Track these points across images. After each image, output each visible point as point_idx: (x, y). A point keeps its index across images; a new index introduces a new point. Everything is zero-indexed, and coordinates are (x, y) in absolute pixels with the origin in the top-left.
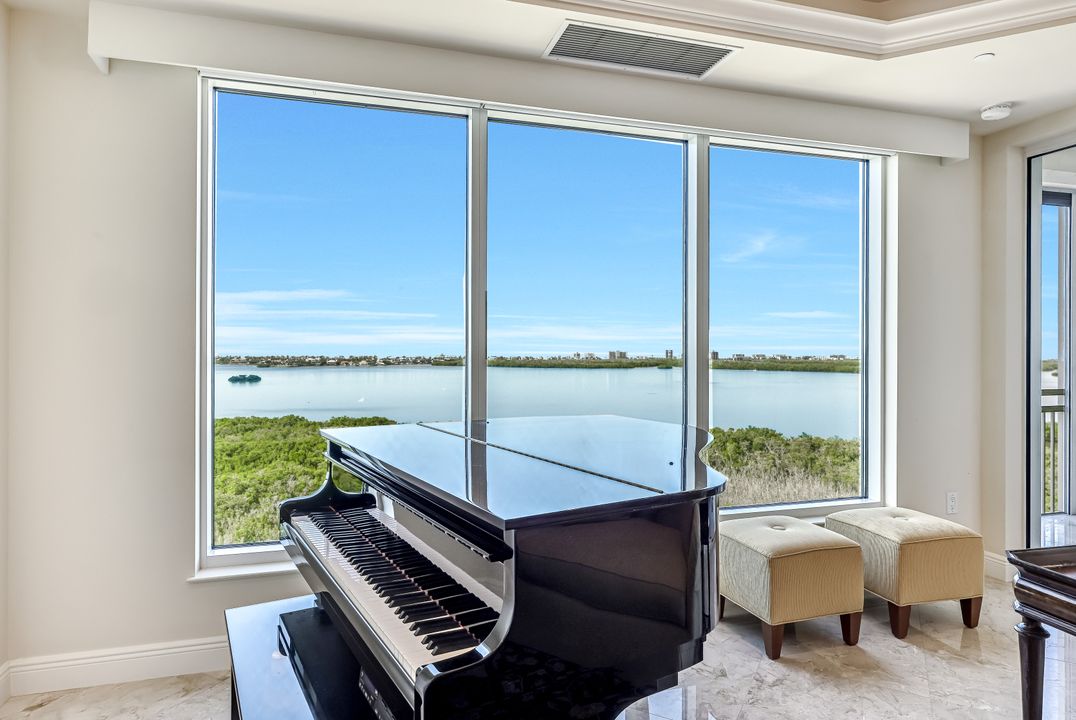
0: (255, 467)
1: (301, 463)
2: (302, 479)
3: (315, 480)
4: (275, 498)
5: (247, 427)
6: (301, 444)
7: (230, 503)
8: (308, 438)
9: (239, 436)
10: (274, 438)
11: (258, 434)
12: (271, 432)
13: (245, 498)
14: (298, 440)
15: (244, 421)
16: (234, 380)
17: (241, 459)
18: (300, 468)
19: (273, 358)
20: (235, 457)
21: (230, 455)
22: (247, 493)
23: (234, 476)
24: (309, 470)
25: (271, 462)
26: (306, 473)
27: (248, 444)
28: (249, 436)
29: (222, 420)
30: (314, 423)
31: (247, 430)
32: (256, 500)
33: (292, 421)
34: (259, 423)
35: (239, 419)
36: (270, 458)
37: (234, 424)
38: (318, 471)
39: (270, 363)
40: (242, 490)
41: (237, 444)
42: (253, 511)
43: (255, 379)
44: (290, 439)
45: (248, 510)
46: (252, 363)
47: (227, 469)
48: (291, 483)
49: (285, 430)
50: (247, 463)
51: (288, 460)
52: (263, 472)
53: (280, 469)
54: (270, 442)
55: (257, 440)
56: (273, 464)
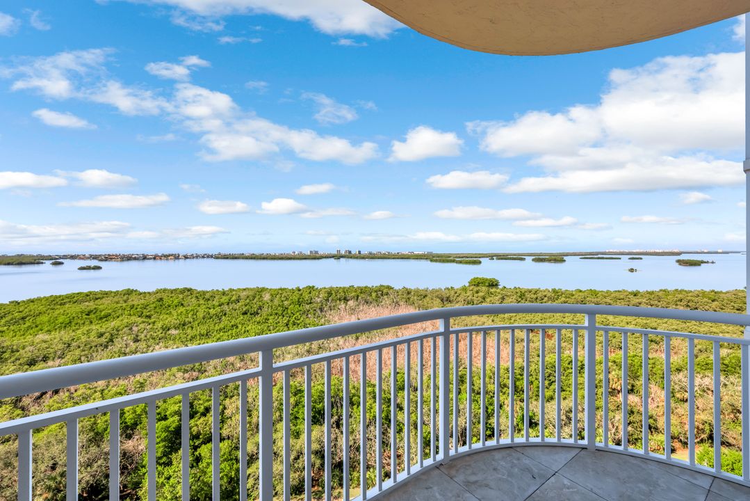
0: (107, 321)
1: (139, 317)
2: (142, 326)
3: (151, 326)
4: (125, 338)
5: (97, 296)
6: (139, 305)
7: (93, 344)
8: (142, 301)
9: (92, 303)
10: (117, 303)
11: (106, 301)
12: (116, 299)
13: (103, 340)
14: (135, 303)
15: (95, 293)
16: (82, 269)
17: (97, 317)
18: (140, 320)
19: (109, 255)
20: (92, 316)
21: (87, 315)
22: (104, 337)
23: (93, 327)
24: (147, 320)
25: (118, 317)
26: (144, 322)
27: (100, 307)
29: (78, 294)
30: (145, 293)
31: (97, 299)
32: (111, 340)
33: (129, 292)
34: (106, 294)
35: (91, 293)
36: (117, 315)
37: (87, 295)
38: (153, 320)
39: (108, 258)
40: (101, 335)
41: (92, 308)
42: (110, 347)
43: (99, 268)
44: (130, 303)
45: (106, 347)
46: (93, 258)
47: (87, 323)
48: (135, 329)
49: (125, 298)
50: (101, 319)
51: (130, 315)
52: (114, 323)
53: (126, 321)
54: (115, 305)
55: (105, 305)
56: (120, 318)
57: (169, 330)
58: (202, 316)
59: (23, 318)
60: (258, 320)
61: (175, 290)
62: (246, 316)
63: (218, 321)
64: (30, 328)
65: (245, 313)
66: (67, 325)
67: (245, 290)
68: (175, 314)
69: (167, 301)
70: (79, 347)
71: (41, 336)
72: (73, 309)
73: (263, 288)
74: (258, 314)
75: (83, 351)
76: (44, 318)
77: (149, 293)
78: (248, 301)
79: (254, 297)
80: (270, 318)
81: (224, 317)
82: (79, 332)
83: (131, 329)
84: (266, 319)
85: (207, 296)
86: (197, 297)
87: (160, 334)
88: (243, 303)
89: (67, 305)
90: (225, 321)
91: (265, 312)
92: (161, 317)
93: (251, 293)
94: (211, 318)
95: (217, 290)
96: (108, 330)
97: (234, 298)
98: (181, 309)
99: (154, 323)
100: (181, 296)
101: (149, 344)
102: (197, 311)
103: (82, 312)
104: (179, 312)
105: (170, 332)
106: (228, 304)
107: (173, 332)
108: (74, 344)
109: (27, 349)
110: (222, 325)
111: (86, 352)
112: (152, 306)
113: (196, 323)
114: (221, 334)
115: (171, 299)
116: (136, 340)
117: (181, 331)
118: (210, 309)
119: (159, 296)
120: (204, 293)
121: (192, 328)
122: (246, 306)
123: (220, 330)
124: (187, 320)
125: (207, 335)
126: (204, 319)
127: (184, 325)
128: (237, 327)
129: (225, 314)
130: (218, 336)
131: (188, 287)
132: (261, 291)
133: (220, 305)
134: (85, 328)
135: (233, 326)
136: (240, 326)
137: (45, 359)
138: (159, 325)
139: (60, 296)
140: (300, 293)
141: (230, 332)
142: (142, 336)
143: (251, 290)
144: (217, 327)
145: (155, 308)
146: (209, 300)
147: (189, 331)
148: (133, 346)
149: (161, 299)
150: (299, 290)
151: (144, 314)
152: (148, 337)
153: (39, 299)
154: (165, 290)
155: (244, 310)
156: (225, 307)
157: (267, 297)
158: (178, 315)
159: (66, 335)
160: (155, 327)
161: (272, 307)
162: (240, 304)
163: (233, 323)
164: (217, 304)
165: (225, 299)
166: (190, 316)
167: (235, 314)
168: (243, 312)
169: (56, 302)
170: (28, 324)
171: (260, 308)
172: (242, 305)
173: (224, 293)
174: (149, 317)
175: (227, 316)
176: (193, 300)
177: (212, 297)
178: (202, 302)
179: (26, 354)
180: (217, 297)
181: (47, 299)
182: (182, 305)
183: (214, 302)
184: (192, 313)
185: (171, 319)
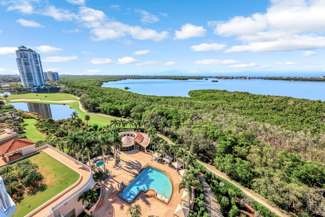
0: (216, 100)
2: (226, 104)
3: (229, 105)
4: (220, 108)
5: (215, 91)
8: (228, 95)
9: (213, 94)
10: (220, 94)
11: (217, 93)
12: (220, 93)
13: (214, 107)
14: (226, 95)
15: (214, 90)
16: (213, 81)
18: (226, 102)
20: (212, 98)
21: (211, 97)
23: (212, 102)
26: (227, 103)
27: (215, 95)
28: (215, 93)
30: (230, 92)
32: (216, 107)
33: (225, 91)
34: (217, 91)
35: (213, 90)
38: (230, 103)
39: (220, 78)
41: (213, 95)
43: (217, 81)
44: (224, 95)
45: (214, 109)
49: (223, 93)
50: (214, 99)
51: (223, 100)
52: (218, 102)
53: (221, 101)
54: (220, 95)
55: (217, 95)
56: (220, 100)
57: (235, 108)
58: (250, 105)
59: (197, 95)
60: (281, 114)
61: (242, 92)
62: (274, 110)
63: (258, 110)
64: (197, 98)
65: (274, 109)
66: (205, 99)
67: (277, 97)
68: (239, 103)
69: (237, 96)
70: (207, 107)
71: (199, 102)
72: (208, 95)
73: (290, 97)
74: (282, 110)
75: (208, 109)
76: (201, 96)
77: (231, 92)
78: (277, 103)
79: (282, 101)
80: (290, 114)
81: (261, 108)
82: (208, 102)
83: (222, 105)
84: (287, 115)
85: (255, 97)
86: (250, 97)
87: (232, 109)
88: (274, 103)
89: (207, 93)
90: (261, 110)
91: (287, 111)
92: (234, 102)
93: (280, 99)
94: (255, 107)
95: (261, 95)
96: (216, 104)
97: (269, 100)
98: (242, 101)
99: (231, 104)
100: (243, 95)
101: (227, 112)
102: (249, 103)
103: (210, 96)
104: (241, 102)
105: (236, 109)
106: (265, 102)
107: (237, 109)
108: (206, 106)
109: (196, 104)
110: (259, 112)
111: (209, 109)
112: (231, 97)
113: (247, 108)
114: (258, 116)
115: (239, 96)
116: (223, 109)
117: (240, 110)
118: (255, 103)
119: (234, 94)
120: (254, 95)
121: (245, 110)
122: (275, 105)
123: (258, 114)
124: (243, 106)
125: (251, 114)
126: (251, 107)
127: (242, 108)
128: (267, 115)
129: (262, 107)
130: (256, 116)
131: (247, 92)
132: (287, 99)
133: (260, 102)
134: (210, 102)
135: (265, 113)
136: (269, 115)
137: (199, 108)
138: (232, 105)
139: (205, 90)
140: (320, 104)
141: (263, 116)
142: (225, 108)
143: (281, 97)
144: (256, 112)
145: (232, 98)
146: (256, 99)
147: (243, 111)
148: (222, 111)
149: (235, 96)
150: (320, 102)
151: (228, 100)
152: (228, 109)
153: (201, 90)
154: (237, 92)
155: (274, 107)
156: (263, 104)
157: (291, 103)
158: (240, 103)
159: (205, 102)
160: (231, 106)
161: (293, 109)
162: (272, 103)
163: (265, 112)
164: (259, 101)
165: (264, 100)
166: (245, 104)
167: (268, 108)
168: (273, 108)
169: (204, 91)
170: (197, 97)
171: (284, 108)
172: (273, 105)
173: (264, 97)
174: (229, 102)
175: (263, 108)
176: (248, 98)
177: (257, 97)
178: (252, 99)
179: (196, 106)
180: (260, 98)
181: (202, 90)
182: (243, 99)
183: (258, 101)
184: (246, 103)
185: (237, 104)
